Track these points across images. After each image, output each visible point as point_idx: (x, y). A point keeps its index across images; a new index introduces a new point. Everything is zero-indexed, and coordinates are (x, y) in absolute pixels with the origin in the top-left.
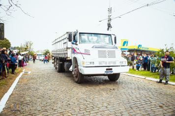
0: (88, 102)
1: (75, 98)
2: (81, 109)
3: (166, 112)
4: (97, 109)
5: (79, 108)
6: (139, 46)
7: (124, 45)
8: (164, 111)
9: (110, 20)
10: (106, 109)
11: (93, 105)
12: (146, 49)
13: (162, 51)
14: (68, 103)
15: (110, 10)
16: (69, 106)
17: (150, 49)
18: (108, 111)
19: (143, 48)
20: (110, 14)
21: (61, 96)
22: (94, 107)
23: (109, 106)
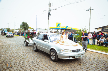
0: (36, 64)
1: (27, 62)
2: (31, 70)
3: (82, 68)
4: (42, 68)
5: (29, 69)
6: (67, 26)
7: (58, 26)
8: (81, 67)
9: (50, 11)
10: (47, 68)
11: (39, 66)
12: (71, 29)
13: (80, 30)
14: (22, 65)
15: (50, 5)
16: (23, 68)
17: (73, 29)
18: (48, 70)
19: (69, 28)
20: (50, 7)
21: (18, 60)
22: (40, 67)
23: (49, 66)
